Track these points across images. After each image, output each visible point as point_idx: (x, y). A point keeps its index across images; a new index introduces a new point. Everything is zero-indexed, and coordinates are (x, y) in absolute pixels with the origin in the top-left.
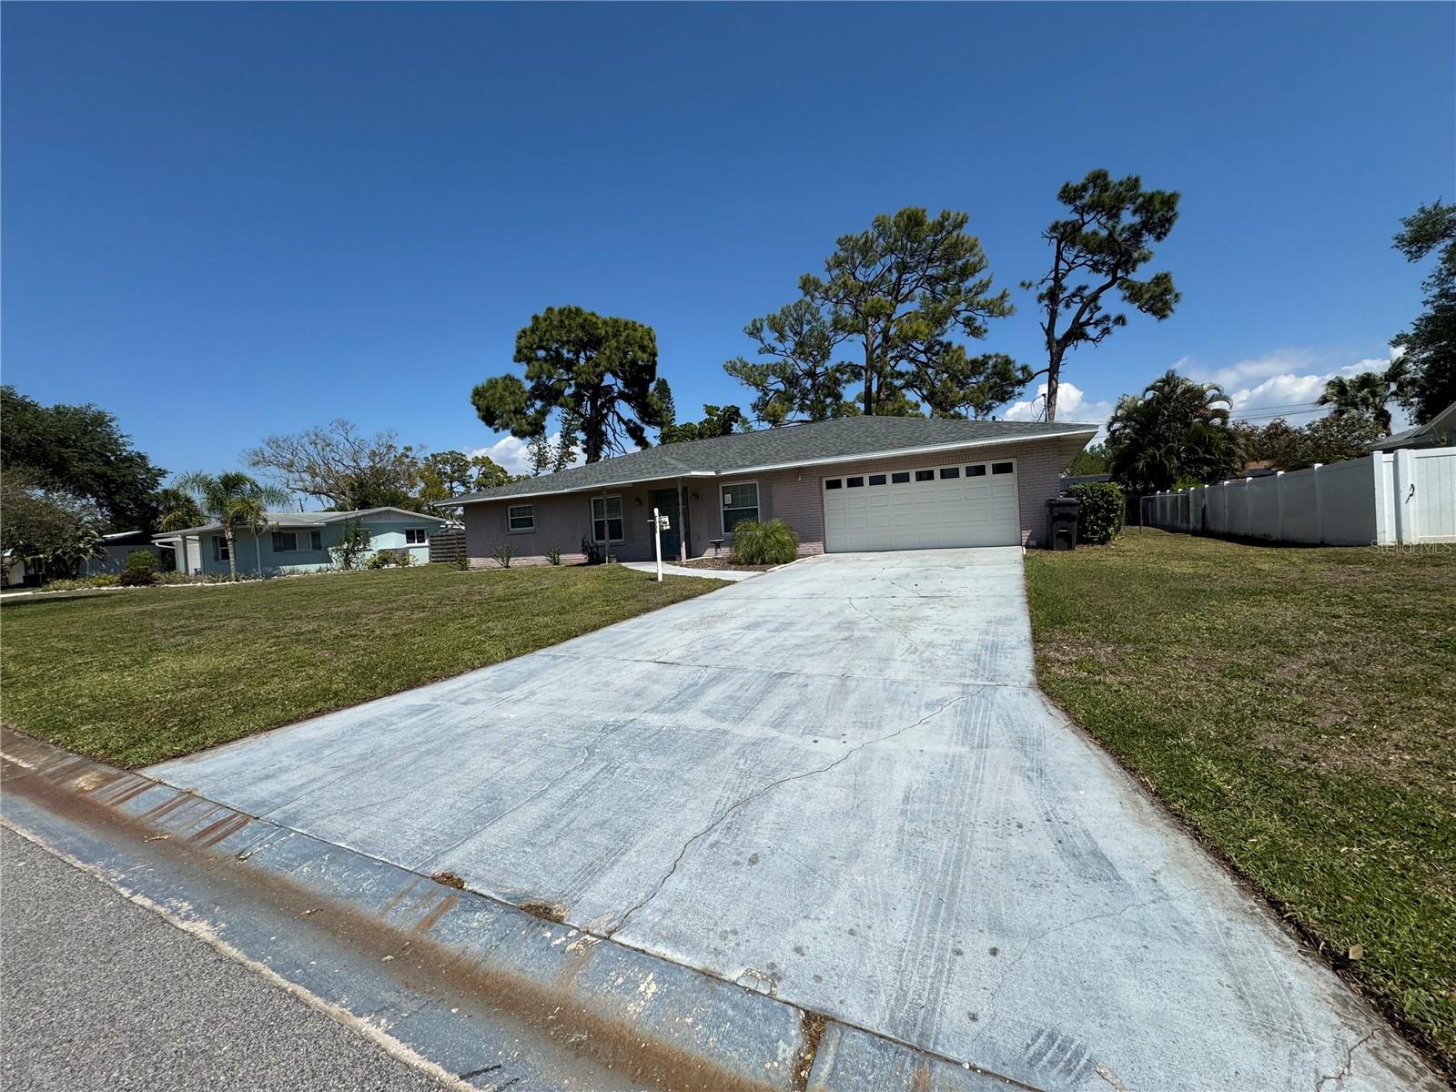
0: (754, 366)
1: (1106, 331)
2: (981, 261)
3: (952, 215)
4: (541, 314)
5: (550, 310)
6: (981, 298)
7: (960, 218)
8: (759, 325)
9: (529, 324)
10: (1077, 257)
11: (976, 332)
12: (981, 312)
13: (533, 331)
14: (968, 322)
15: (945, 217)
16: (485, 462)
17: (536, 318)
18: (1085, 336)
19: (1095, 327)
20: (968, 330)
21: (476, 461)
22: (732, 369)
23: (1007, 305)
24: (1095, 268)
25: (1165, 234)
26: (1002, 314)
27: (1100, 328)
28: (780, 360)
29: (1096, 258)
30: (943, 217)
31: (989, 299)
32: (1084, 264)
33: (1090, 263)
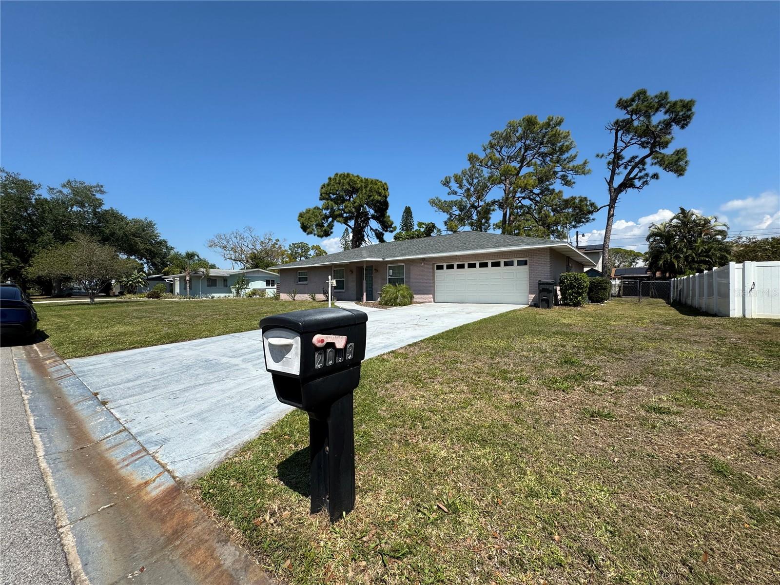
0: (445, 201)
1: (645, 183)
2: (571, 144)
3: (554, 118)
4: (332, 177)
5: (337, 174)
6: (571, 165)
7: (559, 119)
8: (448, 180)
9: (327, 181)
10: (631, 139)
11: (567, 183)
12: (571, 172)
13: (328, 185)
14: (564, 178)
15: (550, 120)
16: (317, 248)
17: (330, 179)
18: (632, 186)
19: (639, 181)
20: (563, 182)
21: (313, 247)
22: (433, 203)
23: (587, 168)
24: (643, 145)
25: (687, 125)
26: (583, 173)
27: (641, 181)
28: (459, 198)
29: (643, 140)
30: (549, 119)
31: (575, 165)
32: (635, 143)
33: (639, 143)
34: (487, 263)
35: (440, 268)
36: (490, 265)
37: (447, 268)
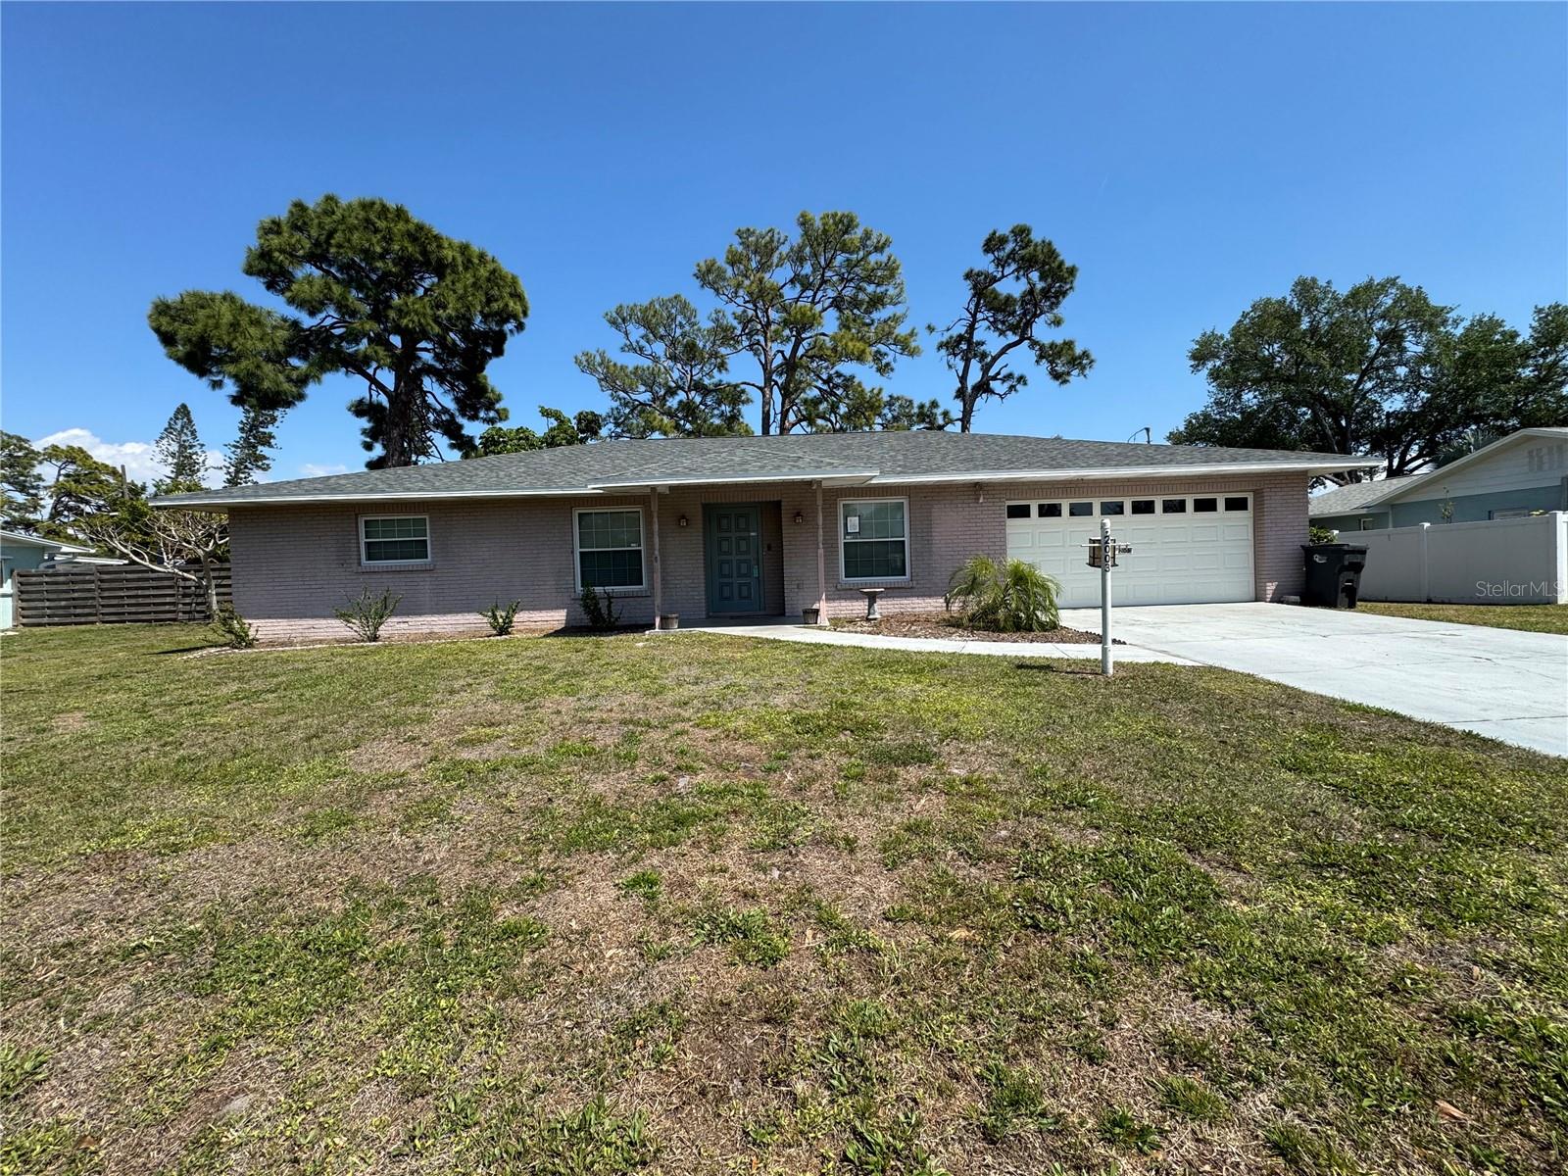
1: (1012, 388)
3: (875, 233)
7: (882, 240)
11: (884, 369)
12: (893, 347)
14: (878, 356)
15: (869, 235)
16: (73, 455)
18: (992, 391)
19: (1002, 384)
20: (876, 366)
21: (53, 453)
22: (587, 365)
23: (915, 345)
24: (996, 325)
26: (913, 353)
27: (1007, 385)
31: (901, 334)
34: (1153, 502)
35: (1021, 512)
36: (1159, 507)
37: (1041, 515)
